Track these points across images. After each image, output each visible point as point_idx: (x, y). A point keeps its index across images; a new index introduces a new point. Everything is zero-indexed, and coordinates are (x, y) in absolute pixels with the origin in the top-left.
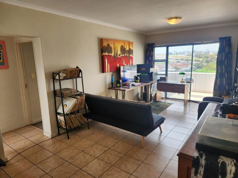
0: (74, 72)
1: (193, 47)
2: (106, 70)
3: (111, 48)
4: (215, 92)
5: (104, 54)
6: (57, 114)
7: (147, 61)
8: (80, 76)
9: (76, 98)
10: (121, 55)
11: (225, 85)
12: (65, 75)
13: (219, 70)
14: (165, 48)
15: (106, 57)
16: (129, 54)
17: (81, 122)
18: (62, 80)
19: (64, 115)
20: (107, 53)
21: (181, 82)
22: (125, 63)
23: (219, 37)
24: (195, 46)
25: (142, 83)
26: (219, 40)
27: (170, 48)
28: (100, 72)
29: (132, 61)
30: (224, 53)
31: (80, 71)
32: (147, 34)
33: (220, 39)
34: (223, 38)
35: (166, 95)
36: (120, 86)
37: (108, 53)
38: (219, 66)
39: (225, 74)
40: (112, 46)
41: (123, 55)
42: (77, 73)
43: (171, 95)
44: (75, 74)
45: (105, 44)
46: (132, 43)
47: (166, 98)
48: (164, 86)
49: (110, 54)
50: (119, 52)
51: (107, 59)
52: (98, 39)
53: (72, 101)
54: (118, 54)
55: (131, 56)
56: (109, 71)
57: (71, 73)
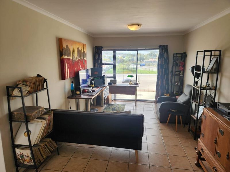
0: (37, 83)
1: (137, 52)
2: (66, 77)
3: (70, 50)
4: (157, 91)
5: (64, 57)
6: (15, 146)
7: (96, 64)
8: (45, 87)
9: (44, 119)
10: (78, 59)
11: (165, 85)
12: (28, 89)
13: (160, 72)
14: (112, 52)
15: (66, 61)
16: (84, 58)
17: (51, 149)
18: (25, 96)
19: (30, 147)
20: (66, 56)
21: (129, 84)
22: (81, 67)
23: (159, 45)
24: (138, 51)
25: (99, 88)
26: (159, 48)
27: (117, 52)
28: (60, 79)
29: (86, 64)
30: (163, 59)
31: (45, 80)
32: (94, 37)
33: (160, 46)
34: (162, 46)
35: (115, 96)
36: (80, 94)
37: (68, 56)
38: (160, 70)
39: (165, 76)
40: (70, 48)
41: (80, 59)
42: (42, 84)
43: (119, 96)
44: (39, 85)
45: (64, 45)
46: (86, 44)
47: (115, 100)
48: (115, 89)
49: (69, 57)
50: (76, 55)
51: (67, 63)
52: (57, 38)
53: (39, 123)
54: (76, 57)
55: (85, 59)
56: (69, 78)
57: (35, 85)
